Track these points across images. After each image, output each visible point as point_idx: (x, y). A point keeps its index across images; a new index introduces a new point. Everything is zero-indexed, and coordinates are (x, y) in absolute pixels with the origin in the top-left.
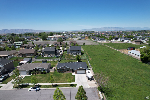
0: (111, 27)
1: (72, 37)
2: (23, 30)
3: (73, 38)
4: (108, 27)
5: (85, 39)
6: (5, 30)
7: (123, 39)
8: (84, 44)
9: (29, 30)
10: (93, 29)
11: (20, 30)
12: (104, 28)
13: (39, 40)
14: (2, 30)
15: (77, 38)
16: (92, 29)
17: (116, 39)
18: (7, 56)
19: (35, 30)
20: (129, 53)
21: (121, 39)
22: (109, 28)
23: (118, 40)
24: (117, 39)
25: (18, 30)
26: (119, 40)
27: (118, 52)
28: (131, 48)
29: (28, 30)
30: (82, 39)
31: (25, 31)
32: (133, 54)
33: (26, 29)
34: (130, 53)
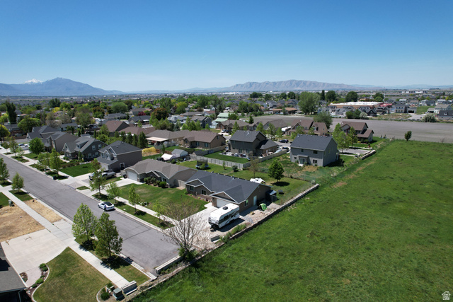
1: (408, 110)
2: (291, 84)
3: (413, 112)
6: (251, 84)
8: (408, 136)
9: (308, 84)
11: (286, 82)
13: (294, 112)
14: (247, 83)
15: (432, 113)
18: (164, 141)
19: (324, 84)
25: (281, 83)
29: (305, 83)
31: (297, 86)
33: (301, 81)
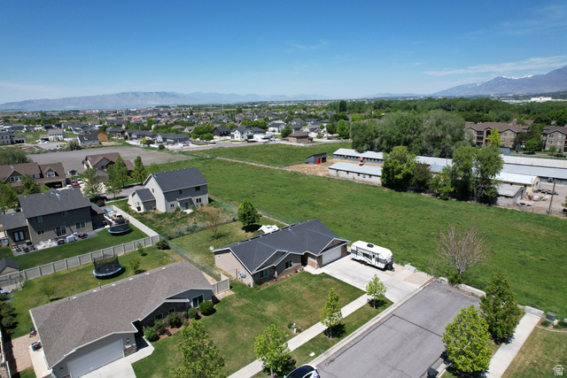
0: (145, 93)
3: (21, 142)
4: (133, 93)
5: (97, 142)
7: (250, 133)
10: (69, 99)
12: (117, 95)
15: (47, 140)
16: (64, 99)
17: (221, 135)
20: (333, 173)
21: (242, 133)
22: (136, 94)
23: (233, 136)
24: (226, 135)
26: (236, 136)
27: (296, 174)
28: (318, 158)
30: (87, 144)
32: (348, 172)
34: (338, 170)
